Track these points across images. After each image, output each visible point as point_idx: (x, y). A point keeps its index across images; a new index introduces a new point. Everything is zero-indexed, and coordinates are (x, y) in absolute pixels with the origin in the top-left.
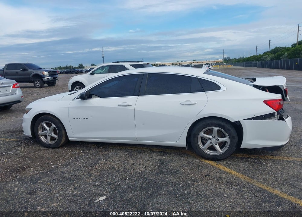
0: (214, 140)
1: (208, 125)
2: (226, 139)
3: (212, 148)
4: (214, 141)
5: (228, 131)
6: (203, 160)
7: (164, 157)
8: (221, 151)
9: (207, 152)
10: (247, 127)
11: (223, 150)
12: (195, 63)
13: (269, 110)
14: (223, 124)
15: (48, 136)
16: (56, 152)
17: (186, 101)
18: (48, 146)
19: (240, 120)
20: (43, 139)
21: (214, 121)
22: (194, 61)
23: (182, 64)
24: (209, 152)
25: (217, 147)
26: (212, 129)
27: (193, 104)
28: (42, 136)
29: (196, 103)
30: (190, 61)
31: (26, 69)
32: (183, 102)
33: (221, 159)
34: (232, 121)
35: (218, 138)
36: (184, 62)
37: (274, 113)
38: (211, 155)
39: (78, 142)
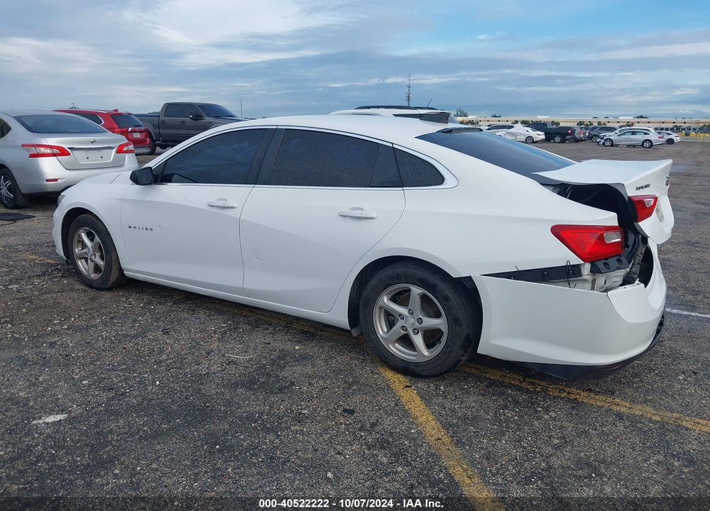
0: (412, 320)
1: (397, 279)
2: (440, 323)
3: (406, 341)
4: (411, 322)
5: (445, 300)
6: (382, 370)
7: (297, 348)
8: (426, 353)
9: (394, 349)
10: (493, 295)
11: (432, 352)
12: (643, 122)
13: (562, 255)
14: (433, 279)
15: (89, 261)
16: (93, 299)
17: (353, 209)
18: (89, 284)
19: (476, 275)
20: (81, 264)
21: (412, 271)
22: (641, 117)
23: (605, 124)
24: (397, 350)
25: (418, 340)
26: (409, 290)
27: (366, 218)
28: (81, 258)
29: (375, 215)
30: (630, 119)
31: (200, 116)
32: (347, 211)
33: (424, 373)
34: (454, 276)
35: (421, 317)
36: (611, 119)
37: (578, 267)
38: (402, 361)
39: (140, 281)
